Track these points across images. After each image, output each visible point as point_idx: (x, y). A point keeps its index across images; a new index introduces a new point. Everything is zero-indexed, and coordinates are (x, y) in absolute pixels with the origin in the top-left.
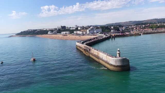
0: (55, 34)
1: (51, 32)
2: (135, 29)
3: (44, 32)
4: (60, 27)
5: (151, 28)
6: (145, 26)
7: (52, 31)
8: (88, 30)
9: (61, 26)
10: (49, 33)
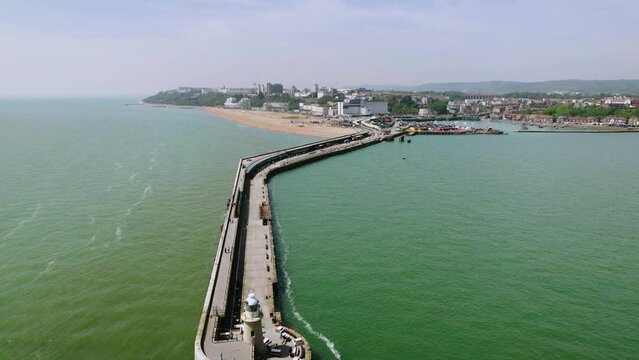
0: (246, 107)
1: (233, 102)
2: (498, 111)
3: (216, 99)
4: (266, 86)
5: (550, 114)
6: (533, 105)
7: (238, 97)
8: (340, 105)
9: (269, 85)
10: (229, 102)
